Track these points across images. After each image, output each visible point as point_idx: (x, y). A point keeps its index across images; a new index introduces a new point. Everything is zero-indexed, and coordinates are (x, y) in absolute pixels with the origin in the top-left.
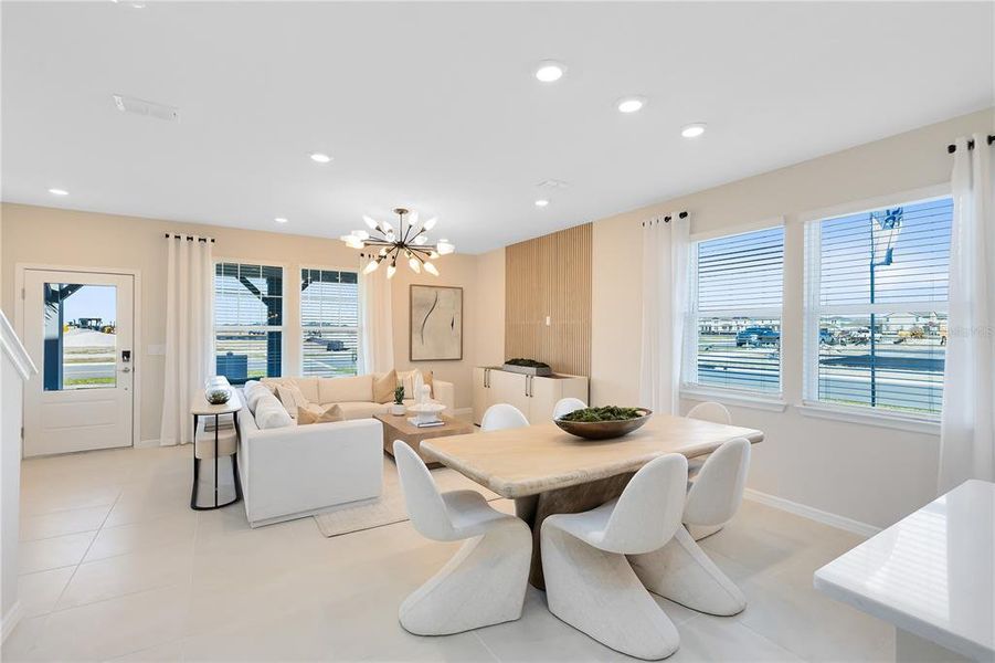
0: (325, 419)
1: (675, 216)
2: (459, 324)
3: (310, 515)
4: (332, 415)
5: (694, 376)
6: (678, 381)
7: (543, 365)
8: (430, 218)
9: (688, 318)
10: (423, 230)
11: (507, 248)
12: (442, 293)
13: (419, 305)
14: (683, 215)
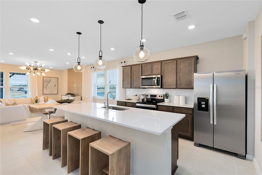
0: (12, 105)
1: (92, 68)
2: (57, 86)
3: (8, 123)
4: (15, 104)
5: (96, 95)
6: (93, 96)
7: (73, 94)
8: (43, 64)
9: (95, 85)
10: (41, 66)
11: (68, 69)
12: (52, 79)
13: (46, 82)
14: (93, 67)
